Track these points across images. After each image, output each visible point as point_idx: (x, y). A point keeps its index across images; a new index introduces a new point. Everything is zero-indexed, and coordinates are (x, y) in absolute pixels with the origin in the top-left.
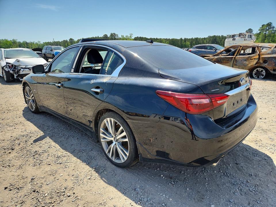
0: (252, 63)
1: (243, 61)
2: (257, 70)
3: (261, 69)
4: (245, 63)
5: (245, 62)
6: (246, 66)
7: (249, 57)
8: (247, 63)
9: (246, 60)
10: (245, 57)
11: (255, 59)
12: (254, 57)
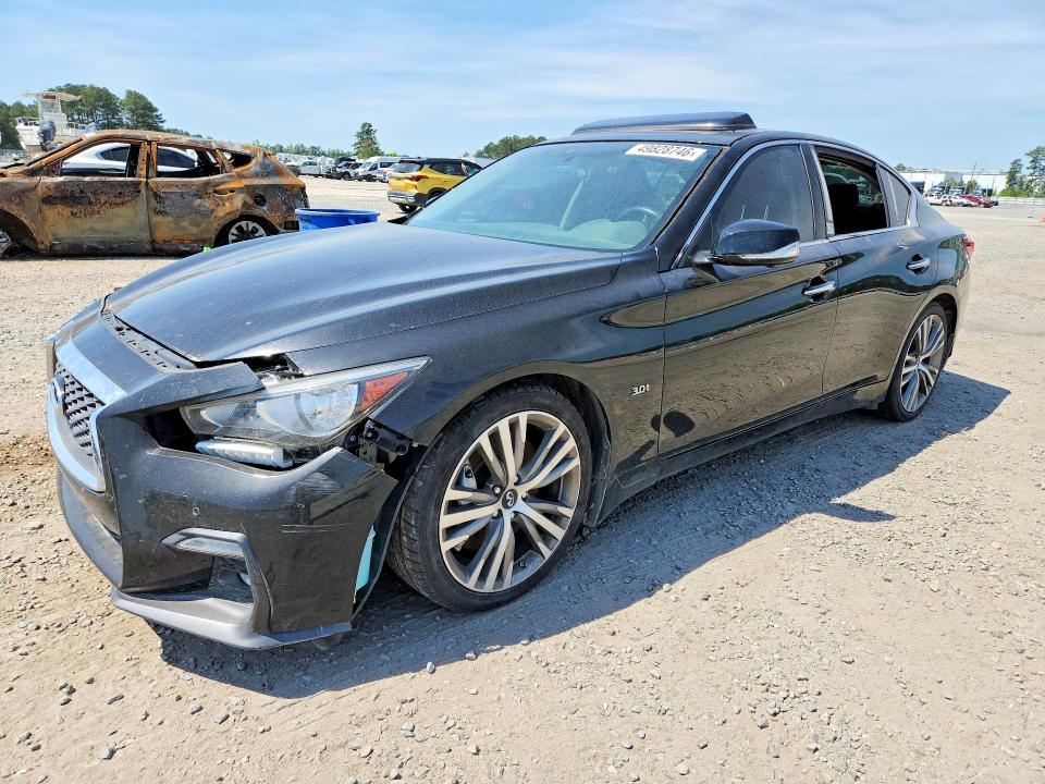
0: (227, 204)
1: (189, 199)
2: (240, 229)
3: (251, 225)
4: (199, 206)
5: (198, 201)
6: (208, 216)
7: (207, 184)
8: (208, 204)
9: (198, 195)
10: (192, 184)
11: (232, 191)
12: (224, 183)
